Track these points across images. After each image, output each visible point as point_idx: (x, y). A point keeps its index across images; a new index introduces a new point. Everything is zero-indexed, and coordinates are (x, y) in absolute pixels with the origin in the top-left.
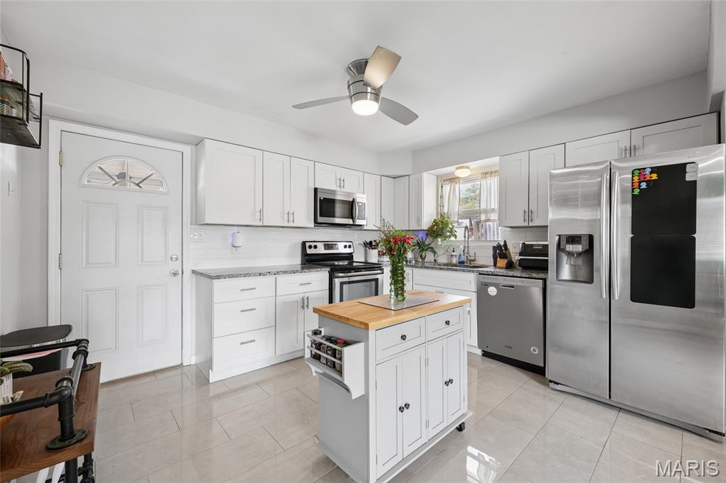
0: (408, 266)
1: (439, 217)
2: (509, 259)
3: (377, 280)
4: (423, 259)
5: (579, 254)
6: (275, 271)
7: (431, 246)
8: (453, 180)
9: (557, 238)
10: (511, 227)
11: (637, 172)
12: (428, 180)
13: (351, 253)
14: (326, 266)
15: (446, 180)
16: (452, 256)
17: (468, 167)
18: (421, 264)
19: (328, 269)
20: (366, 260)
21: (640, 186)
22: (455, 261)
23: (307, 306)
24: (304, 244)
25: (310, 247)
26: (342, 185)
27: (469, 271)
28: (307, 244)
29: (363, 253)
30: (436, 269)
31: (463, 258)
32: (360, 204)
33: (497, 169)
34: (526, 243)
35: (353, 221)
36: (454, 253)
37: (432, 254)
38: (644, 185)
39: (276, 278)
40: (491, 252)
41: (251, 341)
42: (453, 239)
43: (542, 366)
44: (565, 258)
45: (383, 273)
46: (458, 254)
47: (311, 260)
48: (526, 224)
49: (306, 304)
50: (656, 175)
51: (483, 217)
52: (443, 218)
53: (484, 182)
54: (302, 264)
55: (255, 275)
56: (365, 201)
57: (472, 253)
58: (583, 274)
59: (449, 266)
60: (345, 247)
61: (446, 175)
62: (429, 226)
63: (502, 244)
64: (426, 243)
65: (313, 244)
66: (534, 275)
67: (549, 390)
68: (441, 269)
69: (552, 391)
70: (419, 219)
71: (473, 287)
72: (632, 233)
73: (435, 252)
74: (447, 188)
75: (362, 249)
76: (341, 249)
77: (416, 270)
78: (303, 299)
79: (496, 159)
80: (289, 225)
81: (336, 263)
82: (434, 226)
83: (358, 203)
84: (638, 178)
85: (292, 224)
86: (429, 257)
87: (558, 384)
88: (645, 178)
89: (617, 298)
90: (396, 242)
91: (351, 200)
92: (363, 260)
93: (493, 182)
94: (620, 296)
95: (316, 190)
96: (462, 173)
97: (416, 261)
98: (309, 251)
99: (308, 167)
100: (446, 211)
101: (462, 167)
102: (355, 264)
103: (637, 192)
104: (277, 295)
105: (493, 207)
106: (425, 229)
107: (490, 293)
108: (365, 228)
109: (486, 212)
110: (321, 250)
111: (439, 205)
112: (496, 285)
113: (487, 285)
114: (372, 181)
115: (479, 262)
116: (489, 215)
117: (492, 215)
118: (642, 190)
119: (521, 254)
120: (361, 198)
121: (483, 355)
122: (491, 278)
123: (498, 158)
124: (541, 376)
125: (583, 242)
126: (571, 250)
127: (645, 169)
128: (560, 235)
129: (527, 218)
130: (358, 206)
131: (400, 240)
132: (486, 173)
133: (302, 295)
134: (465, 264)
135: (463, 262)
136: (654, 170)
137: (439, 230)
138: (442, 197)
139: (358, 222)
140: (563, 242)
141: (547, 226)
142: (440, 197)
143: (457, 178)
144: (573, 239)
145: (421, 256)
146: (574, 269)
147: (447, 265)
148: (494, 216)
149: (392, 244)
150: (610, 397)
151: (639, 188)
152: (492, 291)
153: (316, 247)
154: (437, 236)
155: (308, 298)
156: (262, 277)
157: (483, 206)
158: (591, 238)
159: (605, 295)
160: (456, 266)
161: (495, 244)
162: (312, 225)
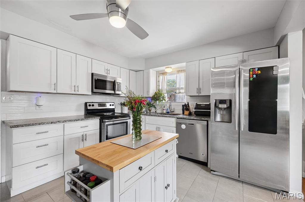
0: (143, 115)
1: (157, 91)
2: (190, 111)
3: (127, 122)
4: (150, 111)
5: (225, 109)
6: (62, 120)
7: (154, 105)
8: (164, 73)
9: (215, 101)
10: (190, 96)
11: (251, 70)
12: (152, 73)
13: (114, 109)
14: (98, 116)
15: (161, 74)
16: (163, 109)
17: (171, 68)
18: (149, 114)
19: (99, 118)
20: (122, 112)
21: (253, 76)
22: (165, 112)
23: (86, 139)
24: (86, 104)
25: (90, 105)
26: (108, 73)
27: (172, 117)
28: (88, 104)
29: (120, 108)
30: (157, 116)
31: (169, 111)
32: (118, 83)
33: (185, 69)
34: (198, 103)
35: (115, 92)
36: (164, 108)
37: (154, 108)
38: (255, 76)
39: (64, 124)
40: (181, 108)
41: (45, 165)
42: (164, 101)
43: (207, 162)
44: (218, 110)
45: (130, 119)
46: (167, 109)
47: (90, 113)
48: (198, 95)
49: (85, 138)
50: (260, 71)
51: (177, 91)
52: (160, 92)
53: (178, 75)
54: (85, 115)
55: (48, 123)
56: (121, 82)
57: (173, 108)
58: (226, 118)
59: (162, 115)
60: (110, 105)
61: (161, 71)
62: (153, 95)
63: (187, 104)
64: (152, 103)
65: (91, 104)
66: (203, 119)
67: (211, 175)
68: (159, 116)
69: (212, 175)
70: (148, 92)
71: (174, 125)
72: (249, 99)
73: (155, 108)
74: (161, 77)
75: (120, 107)
76: (108, 106)
77: (147, 117)
78: (82, 135)
79: (184, 64)
80: (75, 93)
81: (105, 114)
82: (155, 95)
83: (117, 82)
84: (252, 73)
85: (77, 93)
86: (153, 110)
87: (215, 171)
88: (255, 73)
89: (242, 130)
90: (135, 103)
91: (114, 81)
92: (120, 112)
93: (182, 75)
94: (244, 129)
95: (92, 74)
96: (168, 70)
97: (147, 112)
98: (89, 108)
99: (88, 61)
100: (161, 88)
101: (168, 67)
102: (116, 114)
103: (251, 79)
104: (65, 134)
105: (182, 87)
106: (151, 97)
107: (182, 128)
108: (121, 96)
109: (179, 89)
110: (96, 107)
111: (158, 85)
112: (185, 124)
113: (181, 124)
114: (125, 72)
115: (176, 112)
116: (180, 90)
117: (182, 90)
118: (254, 79)
119: (195, 109)
120: (119, 80)
121: (179, 157)
122: (183, 120)
123: (185, 63)
124: (206, 167)
125: (227, 103)
126: (221, 107)
127: (255, 68)
128: (216, 100)
129: (198, 92)
130: (117, 84)
131: (139, 102)
132: (179, 71)
133: (83, 133)
134: (170, 114)
135: (168, 112)
136: (259, 69)
137: (157, 97)
138: (159, 81)
139: (117, 92)
140: (218, 103)
141: (210, 96)
142: (158, 82)
143: (166, 73)
144: (222, 102)
145: (149, 110)
146: (222, 116)
147: (161, 114)
148: (182, 91)
149: (133, 104)
150: (239, 177)
151: (253, 77)
152: (183, 127)
153: (93, 105)
154: (156, 100)
155: (86, 135)
156: (53, 124)
157: (178, 86)
158: (230, 101)
159: (237, 129)
160: (165, 114)
161: (184, 104)
162: (90, 93)
